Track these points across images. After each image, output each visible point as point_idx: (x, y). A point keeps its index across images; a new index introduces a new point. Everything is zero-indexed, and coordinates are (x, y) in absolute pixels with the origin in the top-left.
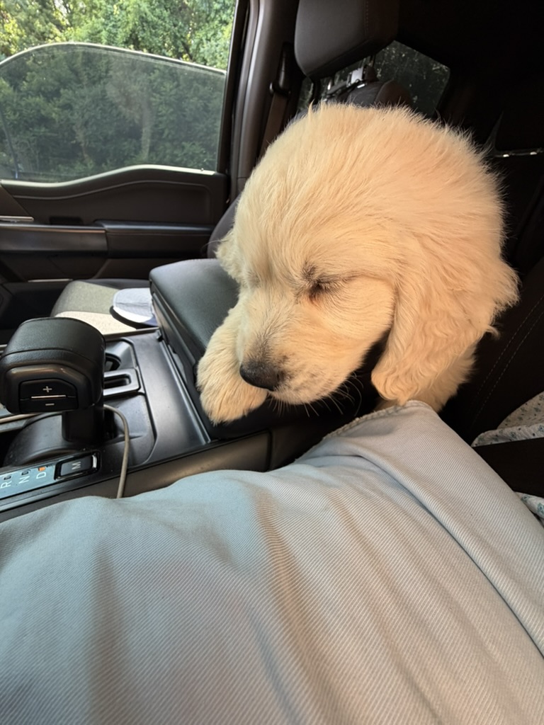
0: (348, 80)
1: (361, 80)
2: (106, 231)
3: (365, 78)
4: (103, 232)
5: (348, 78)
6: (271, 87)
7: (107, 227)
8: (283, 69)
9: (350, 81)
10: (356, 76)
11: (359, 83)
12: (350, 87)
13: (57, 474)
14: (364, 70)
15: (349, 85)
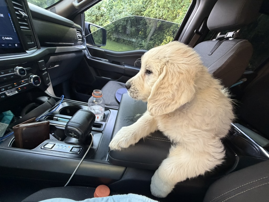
0: (226, 35)
1: (231, 36)
2: (125, 68)
3: (234, 36)
4: (124, 68)
5: (226, 34)
6: (195, 31)
7: (126, 67)
8: (202, 26)
9: (227, 36)
10: (230, 34)
11: (230, 37)
12: (225, 38)
13: (71, 151)
14: (234, 33)
15: (226, 37)
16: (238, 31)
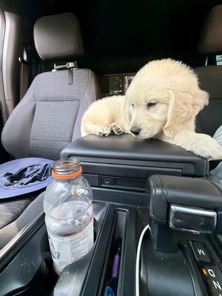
1: (74, 66)
5: (67, 64)
6: (20, 59)
8: (25, 53)
10: (71, 65)
12: (70, 68)
16: (76, 62)
